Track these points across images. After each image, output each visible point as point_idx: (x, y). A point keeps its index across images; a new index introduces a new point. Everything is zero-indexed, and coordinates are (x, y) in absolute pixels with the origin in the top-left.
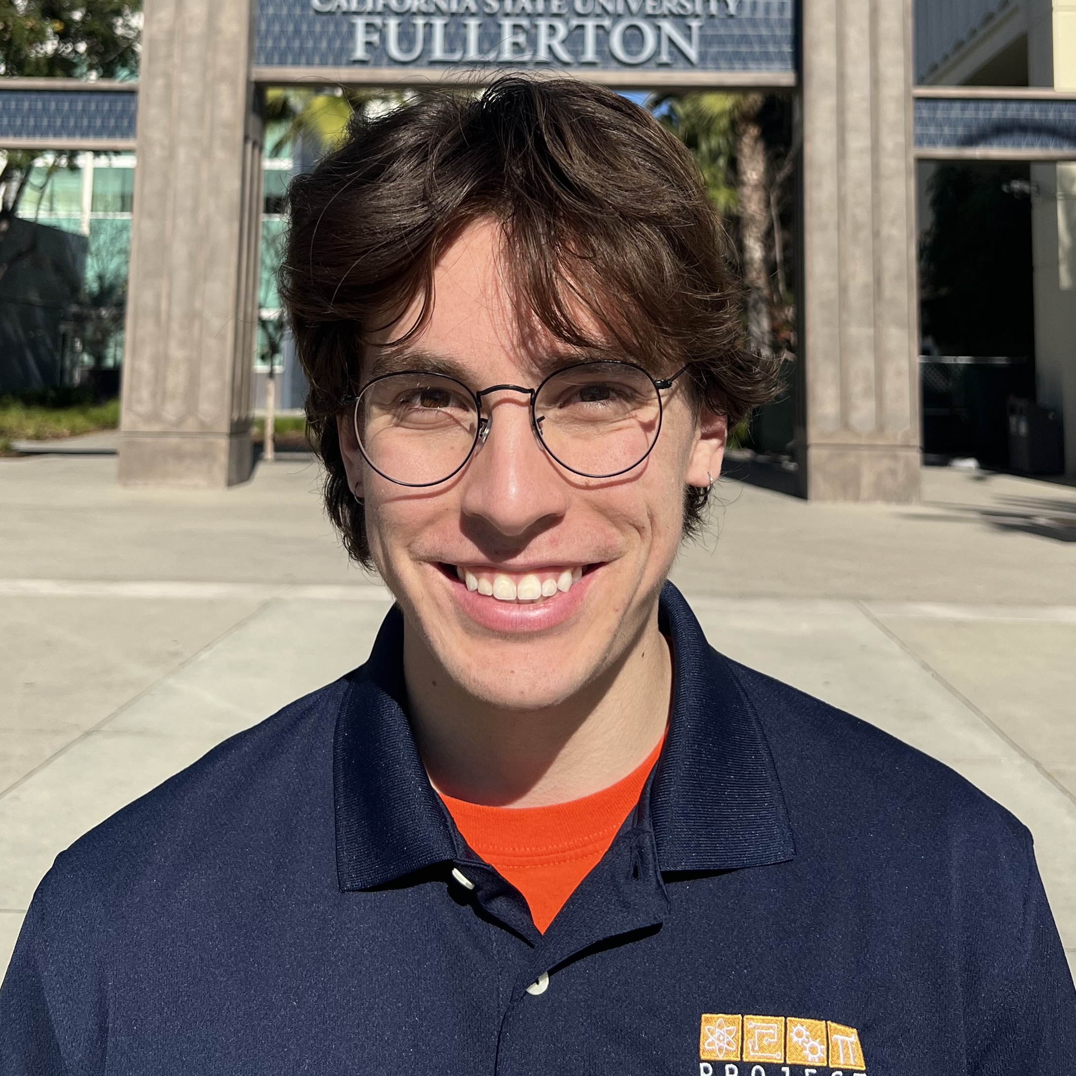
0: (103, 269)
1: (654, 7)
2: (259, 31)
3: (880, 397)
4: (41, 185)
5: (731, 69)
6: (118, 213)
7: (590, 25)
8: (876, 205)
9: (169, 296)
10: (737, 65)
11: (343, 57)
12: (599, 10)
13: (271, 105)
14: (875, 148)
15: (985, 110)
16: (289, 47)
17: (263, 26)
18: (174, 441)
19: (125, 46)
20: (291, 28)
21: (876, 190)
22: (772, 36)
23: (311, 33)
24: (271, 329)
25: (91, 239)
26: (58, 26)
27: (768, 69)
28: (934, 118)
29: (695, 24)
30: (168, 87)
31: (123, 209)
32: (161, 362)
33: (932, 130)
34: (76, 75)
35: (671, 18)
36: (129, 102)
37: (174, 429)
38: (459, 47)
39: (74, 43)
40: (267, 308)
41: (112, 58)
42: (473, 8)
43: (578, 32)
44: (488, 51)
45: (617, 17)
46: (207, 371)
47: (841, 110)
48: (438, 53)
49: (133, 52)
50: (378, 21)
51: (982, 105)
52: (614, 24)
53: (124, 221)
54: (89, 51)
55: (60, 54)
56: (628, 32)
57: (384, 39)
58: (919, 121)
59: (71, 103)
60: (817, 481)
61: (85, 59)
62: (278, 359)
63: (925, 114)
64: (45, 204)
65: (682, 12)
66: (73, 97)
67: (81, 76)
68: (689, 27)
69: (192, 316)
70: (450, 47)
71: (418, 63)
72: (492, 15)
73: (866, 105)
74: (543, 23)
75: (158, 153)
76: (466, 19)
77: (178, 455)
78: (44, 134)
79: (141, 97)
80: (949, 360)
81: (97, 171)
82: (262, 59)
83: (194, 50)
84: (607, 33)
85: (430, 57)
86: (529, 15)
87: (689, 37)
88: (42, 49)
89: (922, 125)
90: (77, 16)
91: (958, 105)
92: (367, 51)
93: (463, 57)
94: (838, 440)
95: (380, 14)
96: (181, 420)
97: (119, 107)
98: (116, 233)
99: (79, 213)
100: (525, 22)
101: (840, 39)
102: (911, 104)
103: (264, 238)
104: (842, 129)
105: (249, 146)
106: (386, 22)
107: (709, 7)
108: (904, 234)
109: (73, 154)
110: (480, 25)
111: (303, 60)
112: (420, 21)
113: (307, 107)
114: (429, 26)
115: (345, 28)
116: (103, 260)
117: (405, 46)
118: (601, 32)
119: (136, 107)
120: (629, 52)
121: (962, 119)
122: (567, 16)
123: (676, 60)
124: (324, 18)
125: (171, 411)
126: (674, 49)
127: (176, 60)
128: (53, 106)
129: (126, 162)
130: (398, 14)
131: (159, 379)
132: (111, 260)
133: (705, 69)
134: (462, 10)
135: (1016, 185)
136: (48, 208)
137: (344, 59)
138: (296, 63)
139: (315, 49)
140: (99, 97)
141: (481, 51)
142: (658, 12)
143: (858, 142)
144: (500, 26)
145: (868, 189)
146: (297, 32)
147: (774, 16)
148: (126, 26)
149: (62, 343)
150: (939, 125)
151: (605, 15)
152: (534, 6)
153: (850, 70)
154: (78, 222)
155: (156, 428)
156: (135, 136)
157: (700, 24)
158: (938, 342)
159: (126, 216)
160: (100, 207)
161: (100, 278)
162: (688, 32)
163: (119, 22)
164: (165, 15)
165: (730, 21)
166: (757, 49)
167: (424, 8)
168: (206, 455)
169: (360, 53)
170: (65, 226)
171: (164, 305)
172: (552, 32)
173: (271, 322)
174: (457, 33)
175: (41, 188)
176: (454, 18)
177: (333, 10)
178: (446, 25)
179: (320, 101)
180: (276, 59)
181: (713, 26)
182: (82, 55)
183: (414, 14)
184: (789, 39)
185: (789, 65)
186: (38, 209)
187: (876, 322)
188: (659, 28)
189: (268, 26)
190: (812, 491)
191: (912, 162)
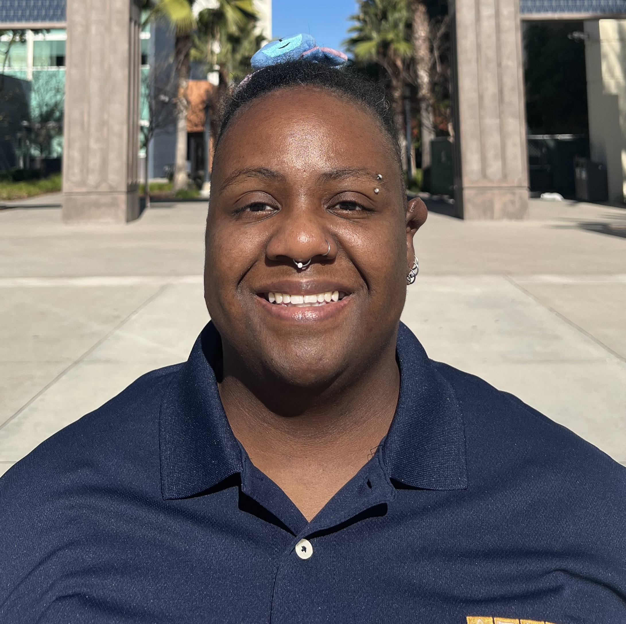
0: (42, 100)
3: (504, 159)
4: (5, 51)
8: (499, 48)
9: (89, 113)
14: (497, 15)
18: (94, 197)
21: (498, 39)
24: (146, 131)
25: (33, 83)
32: (85, 151)
33: (529, 4)
37: (94, 190)
40: (142, 119)
46: (112, 156)
53: (53, 71)
60: (469, 209)
64: (7, 63)
69: (103, 124)
75: (79, 29)
77: (97, 205)
81: (36, 43)
89: (524, 1)
94: (480, 185)
96: (98, 185)
98: (49, 78)
99: (25, 68)
103: (142, 78)
104: (477, 5)
105: (133, 24)
108: (516, 64)
109: (22, 32)
116: (42, 94)
125: (92, 179)
131: (84, 161)
136: (9, 65)
143: (487, 12)
145: (494, 39)
150: (534, 1)
154: (26, 73)
155: (84, 190)
160: (38, 63)
161: (40, 106)
168: (113, 204)
170: (19, 76)
171: (86, 118)
173: (146, 127)
175: (5, 53)
186: (3, 67)
187: (500, 115)
190: (466, 214)
191: (519, 22)
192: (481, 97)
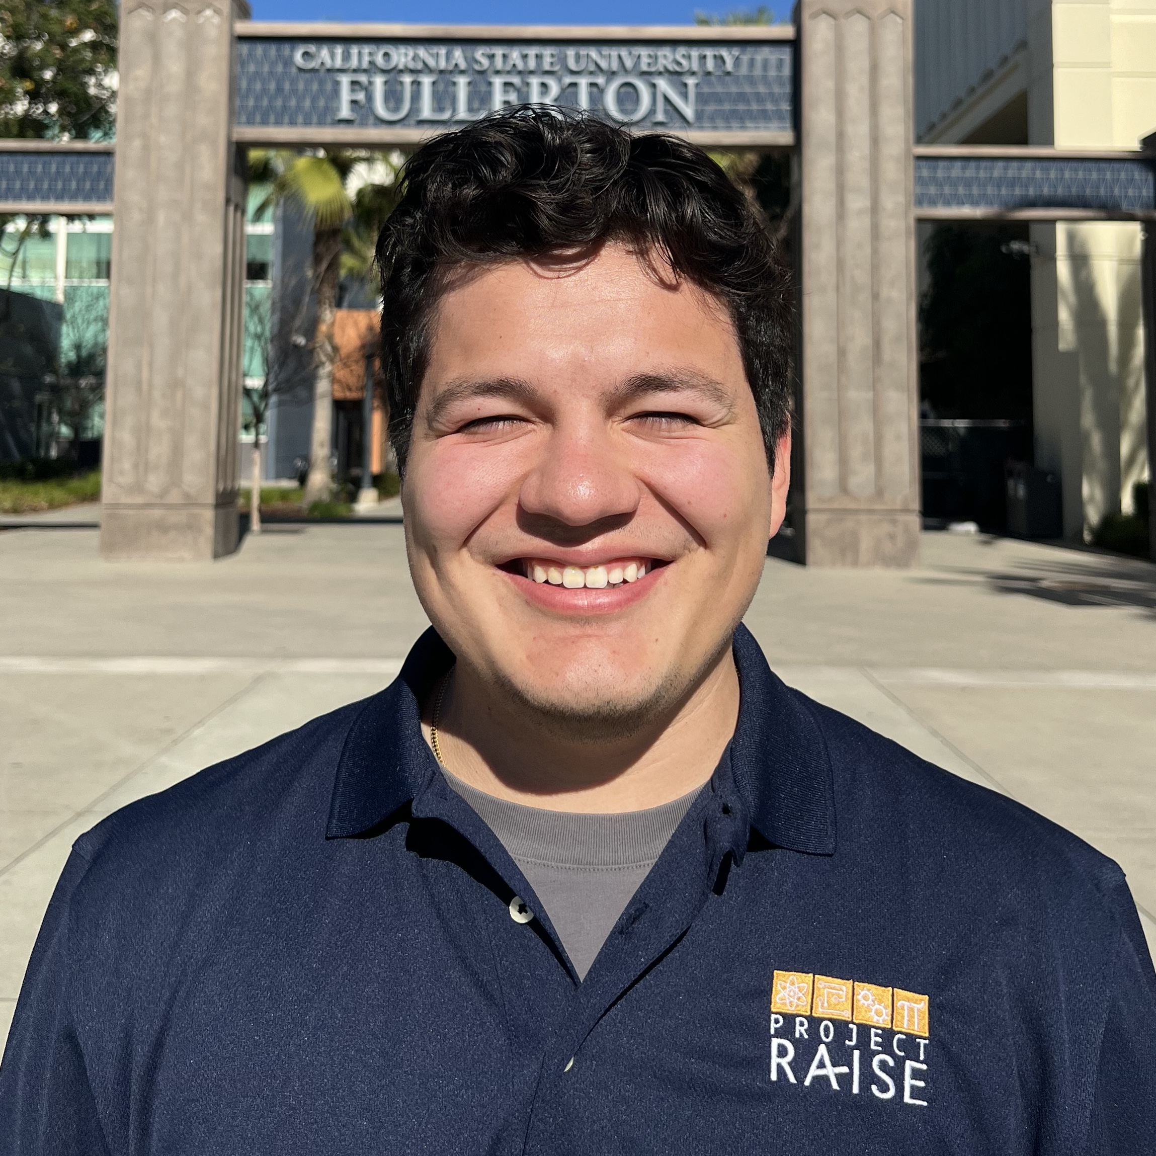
0: (80, 338)
1: (649, 64)
2: (240, 89)
3: (879, 461)
4: (14, 251)
5: (729, 128)
6: (94, 280)
7: (583, 82)
8: (875, 268)
9: (151, 365)
10: (734, 124)
11: (327, 116)
12: (592, 68)
13: (252, 166)
14: (875, 208)
15: (986, 168)
16: (271, 107)
17: (244, 84)
18: (157, 513)
19: (99, 106)
20: (272, 86)
21: (875, 251)
22: (770, 93)
23: (294, 91)
24: (255, 398)
25: (66, 305)
26: (28, 85)
27: (766, 128)
28: (934, 177)
29: (691, 81)
30: (146, 148)
31: (98, 276)
32: (143, 432)
33: (932, 190)
34: (48, 136)
35: (666, 75)
36: (105, 163)
37: (158, 501)
38: (448, 104)
39: (46, 103)
40: (251, 376)
41: (85, 119)
42: (463, 65)
43: (570, 90)
44: (478, 110)
45: (613, 74)
46: (191, 441)
47: (840, 170)
48: (426, 112)
49: (107, 112)
50: (363, 78)
51: (983, 164)
52: (608, 81)
53: (99, 287)
54: (61, 112)
55: (30, 115)
56: (623, 90)
57: (370, 98)
58: (920, 180)
59: (44, 164)
60: (815, 547)
61: (57, 120)
62: (263, 427)
63: (925, 173)
64: (18, 271)
65: (678, 69)
66: (47, 158)
67: (53, 138)
68: (685, 85)
69: (175, 384)
70: (439, 106)
71: (406, 122)
72: (482, 73)
73: (866, 164)
74: (535, 81)
75: (136, 216)
76: (454, 77)
77: (163, 528)
78: (17, 197)
79: (118, 159)
80: (947, 423)
81: (70, 236)
82: (244, 119)
83: (172, 110)
84: (602, 91)
85: (418, 116)
86: (520, 72)
87: (685, 96)
88: (12, 109)
89: (922, 185)
90: (48, 75)
91: (958, 164)
92: (353, 110)
93: (452, 116)
94: (836, 505)
95: (365, 71)
96: (164, 493)
97: (95, 168)
98: (92, 301)
99: (52, 280)
100: (516, 80)
101: (840, 96)
102: (912, 162)
103: (248, 304)
104: (841, 190)
105: (232, 209)
106: (372, 80)
107: (705, 64)
108: (904, 296)
109: (45, 218)
110: (469, 83)
111: (286, 119)
112: (407, 79)
113: (290, 167)
114: (417, 84)
115: (329, 87)
116: (78, 328)
117: (392, 105)
118: (595, 90)
119: (113, 169)
120: (623, 111)
121: (962, 177)
122: (560, 73)
123: (671, 119)
124: (308, 75)
125: (154, 482)
126: (669, 108)
127: (154, 120)
128: (25, 168)
129: (102, 226)
130: (384, 71)
131: (141, 449)
132: (88, 328)
133: (701, 128)
134: (451, 68)
135: (1016, 246)
136: (20, 275)
137: (329, 120)
138: (278, 123)
139: (299, 108)
140: (74, 159)
141: (470, 110)
142: (653, 69)
143: (857, 203)
144: (490, 84)
145: (868, 250)
146: (280, 90)
147: (772, 73)
148: (99, 85)
149: (40, 414)
150: (940, 184)
151: (598, 72)
152: (525, 63)
153: (850, 129)
154: (52, 289)
155: (140, 500)
156: (112, 199)
157: (696, 81)
158: (935, 406)
159: (102, 283)
160: (75, 273)
161: (78, 347)
162: (684, 90)
163: (92, 81)
164: (142, 73)
165: (727, 78)
166: (755, 107)
167: (411, 65)
168: (191, 527)
169: (345, 112)
170: (39, 294)
171: (145, 374)
172: (544, 90)
173: (256, 390)
174: (446, 92)
175: (14, 254)
176: (443, 76)
177: (317, 67)
178: (434, 83)
179: (302, 162)
180: (258, 118)
181: (710, 84)
182: (53, 116)
183: (401, 71)
184: (788, 97)
185: (788, 124)
186: (11, 276)
187: (875, 385)
188: (654, 86)
189: (249, 84)
190: (811, 556)
191: (912, 223)
192: (842, 353)
